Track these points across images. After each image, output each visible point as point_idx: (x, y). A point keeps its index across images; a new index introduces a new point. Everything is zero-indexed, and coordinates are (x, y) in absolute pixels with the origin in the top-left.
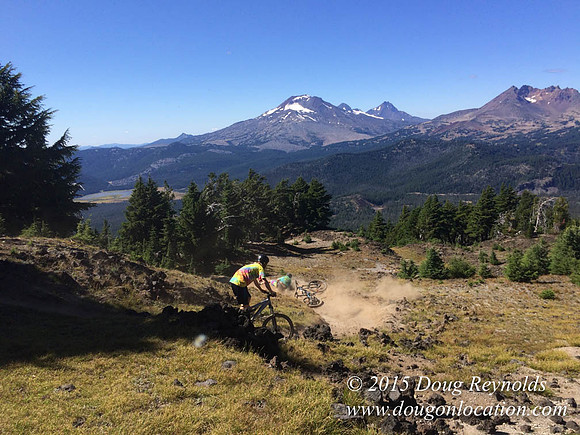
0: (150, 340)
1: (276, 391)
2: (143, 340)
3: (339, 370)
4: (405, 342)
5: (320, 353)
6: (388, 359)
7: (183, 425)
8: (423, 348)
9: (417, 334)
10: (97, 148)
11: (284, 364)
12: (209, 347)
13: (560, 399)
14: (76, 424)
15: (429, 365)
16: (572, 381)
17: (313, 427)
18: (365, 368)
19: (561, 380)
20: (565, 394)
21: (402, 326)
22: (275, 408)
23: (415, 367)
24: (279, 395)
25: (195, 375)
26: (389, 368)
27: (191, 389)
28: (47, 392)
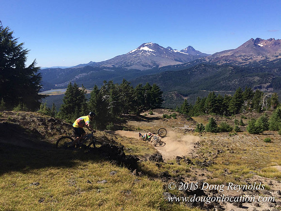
0: (75, 161)
1: (136, 186)
2: (71, 161)
3: (166, 176)
4: (198, 163)
5: (157, 168)
6: (190, 171)
7: (91, 202)
8: (207, 166)
9: (204, 159)
10: (49, 68)
11: (140, 173)
12: (104, 165)
13: (273, 191)
14: (40, 201)
15: (210, 174)
16: (279, 182)
17: (154, 203)
18: (179, 175)
19: (274, 182)
20: (276, 188)
21: (197, 155)
22: (136, 194)
23: (203, 175)
24: (137, 188)
25: (97, 178)
26: (190, 175)
27: (95, 185)
28: (26, 186)
